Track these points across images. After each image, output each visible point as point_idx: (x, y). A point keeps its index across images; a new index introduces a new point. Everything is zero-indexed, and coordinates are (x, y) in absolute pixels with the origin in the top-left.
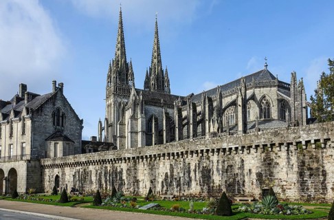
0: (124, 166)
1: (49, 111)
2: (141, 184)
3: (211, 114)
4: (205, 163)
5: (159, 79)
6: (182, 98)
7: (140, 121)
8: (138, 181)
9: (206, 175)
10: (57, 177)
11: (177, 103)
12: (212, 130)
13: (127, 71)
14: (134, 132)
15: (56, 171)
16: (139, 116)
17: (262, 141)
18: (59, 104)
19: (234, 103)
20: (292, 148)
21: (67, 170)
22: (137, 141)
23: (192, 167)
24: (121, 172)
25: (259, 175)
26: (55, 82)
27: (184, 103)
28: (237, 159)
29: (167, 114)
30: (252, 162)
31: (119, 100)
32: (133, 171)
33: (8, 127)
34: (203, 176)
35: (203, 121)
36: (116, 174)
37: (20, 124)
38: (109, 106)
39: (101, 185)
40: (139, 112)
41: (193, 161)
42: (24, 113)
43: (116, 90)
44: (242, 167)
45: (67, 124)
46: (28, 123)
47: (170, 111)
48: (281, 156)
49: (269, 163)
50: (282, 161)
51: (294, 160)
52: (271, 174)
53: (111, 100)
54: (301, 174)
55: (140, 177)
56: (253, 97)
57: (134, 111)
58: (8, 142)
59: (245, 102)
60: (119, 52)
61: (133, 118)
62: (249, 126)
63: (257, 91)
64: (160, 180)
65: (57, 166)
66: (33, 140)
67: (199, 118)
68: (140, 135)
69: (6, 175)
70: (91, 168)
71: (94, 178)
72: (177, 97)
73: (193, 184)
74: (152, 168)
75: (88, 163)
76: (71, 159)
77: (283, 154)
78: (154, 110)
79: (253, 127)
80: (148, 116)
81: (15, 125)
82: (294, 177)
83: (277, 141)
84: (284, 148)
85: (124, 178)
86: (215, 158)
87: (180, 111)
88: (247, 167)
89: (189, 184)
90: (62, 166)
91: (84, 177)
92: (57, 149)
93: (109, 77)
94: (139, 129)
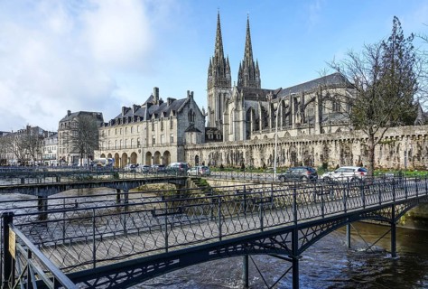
0: (244, 150)
1: (186, 112)
2: (255, 161)
3: (296, 109)
4: (293, 149)
5: (250, 71)
6: (273, 91)
7: (241, 113)
8: (253, 159)
9: (294, 156)
10: (197, 156)
11: (270, 96)
12: (297, 121)
13: (225, 66)
14: (237, 121)
15: (196, 153)
16: (241, 109)
17: (323, 139)
18: (191, 106)
19: (313, 100)
20: (338, 142)
21: (204, 152)
22: (239, 128)
23: (286, 152)
24: (242, 154)
25: (322, 156)
26: (188, 92)
27: (275, 97)
28: (310, 147)
29: (262, 107)
30: (318, 149)
31: (219, 91)
32: (250, 153)
33: (159, 123)
34: (292, 157)
35: (290, 113)
36: (239, 155)
37: (169, 122)
38: (210, 96)
39: (228, 161)
40: (241, 106)
41: (286, 148)
42: (171, 114)
43: (216, 83)
44: (313, 152)
45: (196, 120)
46: (175, 121)
47: (264, 103)
48: (332, 147)
49: (326, 150)
50: (333, 149)
51: (338, 148)
52: (327, 156)
53: (213, 91)
54: (342, 156)
55: (254, 157)
56: (328, 96)
57: (237, 105)
58: (160, 133)
59: (321, 101)
60: (218, 50)
61: (236, 110)
62: (324, 118)
63: (331, 91)
64: (267, 158)
65: (197, 149)
66: (178, 132)
67: (287, 110)
68: (241, 123)
69: (162, 155)
70: (221, 151)
71: (223, 158)
72: (269, 91)
73: (286, 160)
74: (262, 152)
75: (220, 148)
76: (207, 145)
77: (333, 145)
78: (252, 103)
79: (327, 119)
80: (247, 109)
81: (165, 122)
82: (338, 157)
83: (330, 139)
84: (334, 142)
85: (244, 157)
86: (298, 147)
87: (272, 105)
88: (315, 152)
89: (284, 161)
90: (200, 150)
91: (217, 156)
92: (192, 138)
93: (210, 71)
94: (241, 119)
